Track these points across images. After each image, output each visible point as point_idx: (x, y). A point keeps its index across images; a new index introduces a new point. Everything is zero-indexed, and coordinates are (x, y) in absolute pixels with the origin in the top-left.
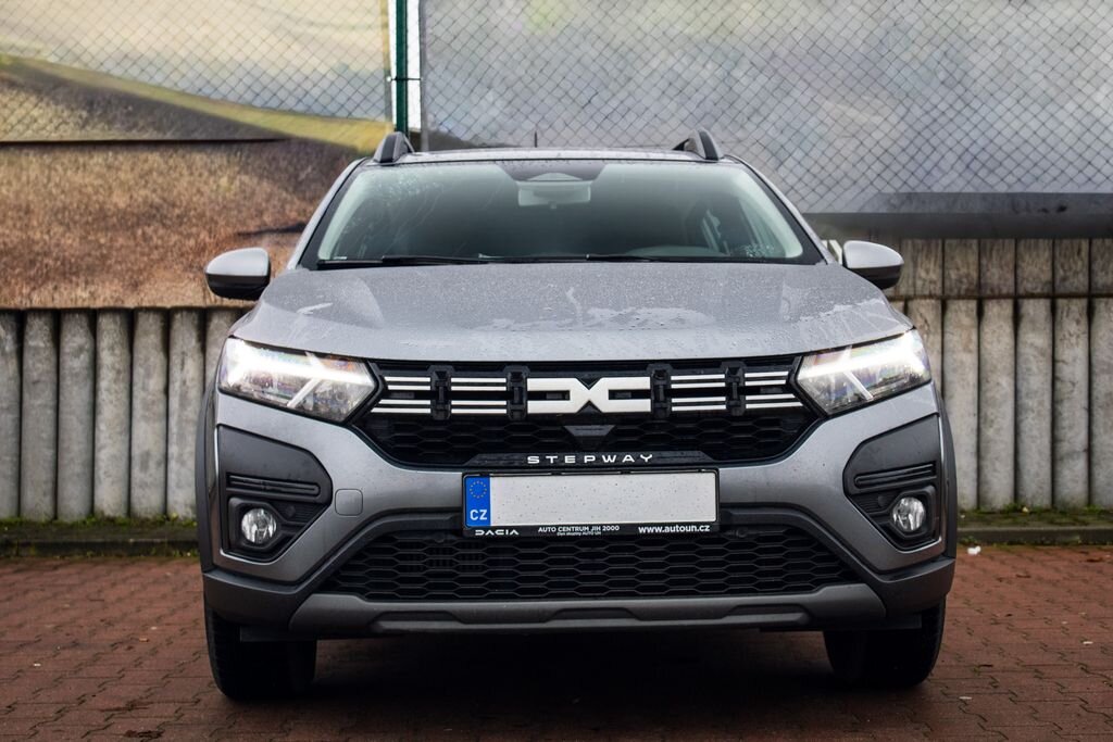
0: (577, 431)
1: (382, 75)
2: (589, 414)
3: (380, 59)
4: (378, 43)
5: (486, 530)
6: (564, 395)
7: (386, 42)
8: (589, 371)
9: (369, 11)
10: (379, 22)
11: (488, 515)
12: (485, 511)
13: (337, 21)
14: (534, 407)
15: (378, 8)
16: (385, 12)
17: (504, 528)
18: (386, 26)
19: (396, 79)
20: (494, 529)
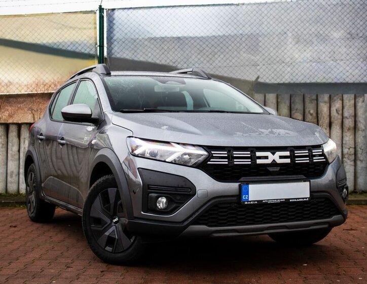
0: (271, 169)
1: (94, 45)
2: (274, 164)
3: (93, 39)
4: (93, 34)
5: (248, 202)
6: (266, 158)
7: (96, 34)
8: (273, 150)
9: (90, 23)
10: (93, 27)
11: (248, 197)
12: (247, 196)
13: (80, 27)
14: (259, 161)
15: (93, 22)
16: (95, 24)
17: (253, 201)
18: (96, 28)
19: (99, 46)
20: (250, 201)
